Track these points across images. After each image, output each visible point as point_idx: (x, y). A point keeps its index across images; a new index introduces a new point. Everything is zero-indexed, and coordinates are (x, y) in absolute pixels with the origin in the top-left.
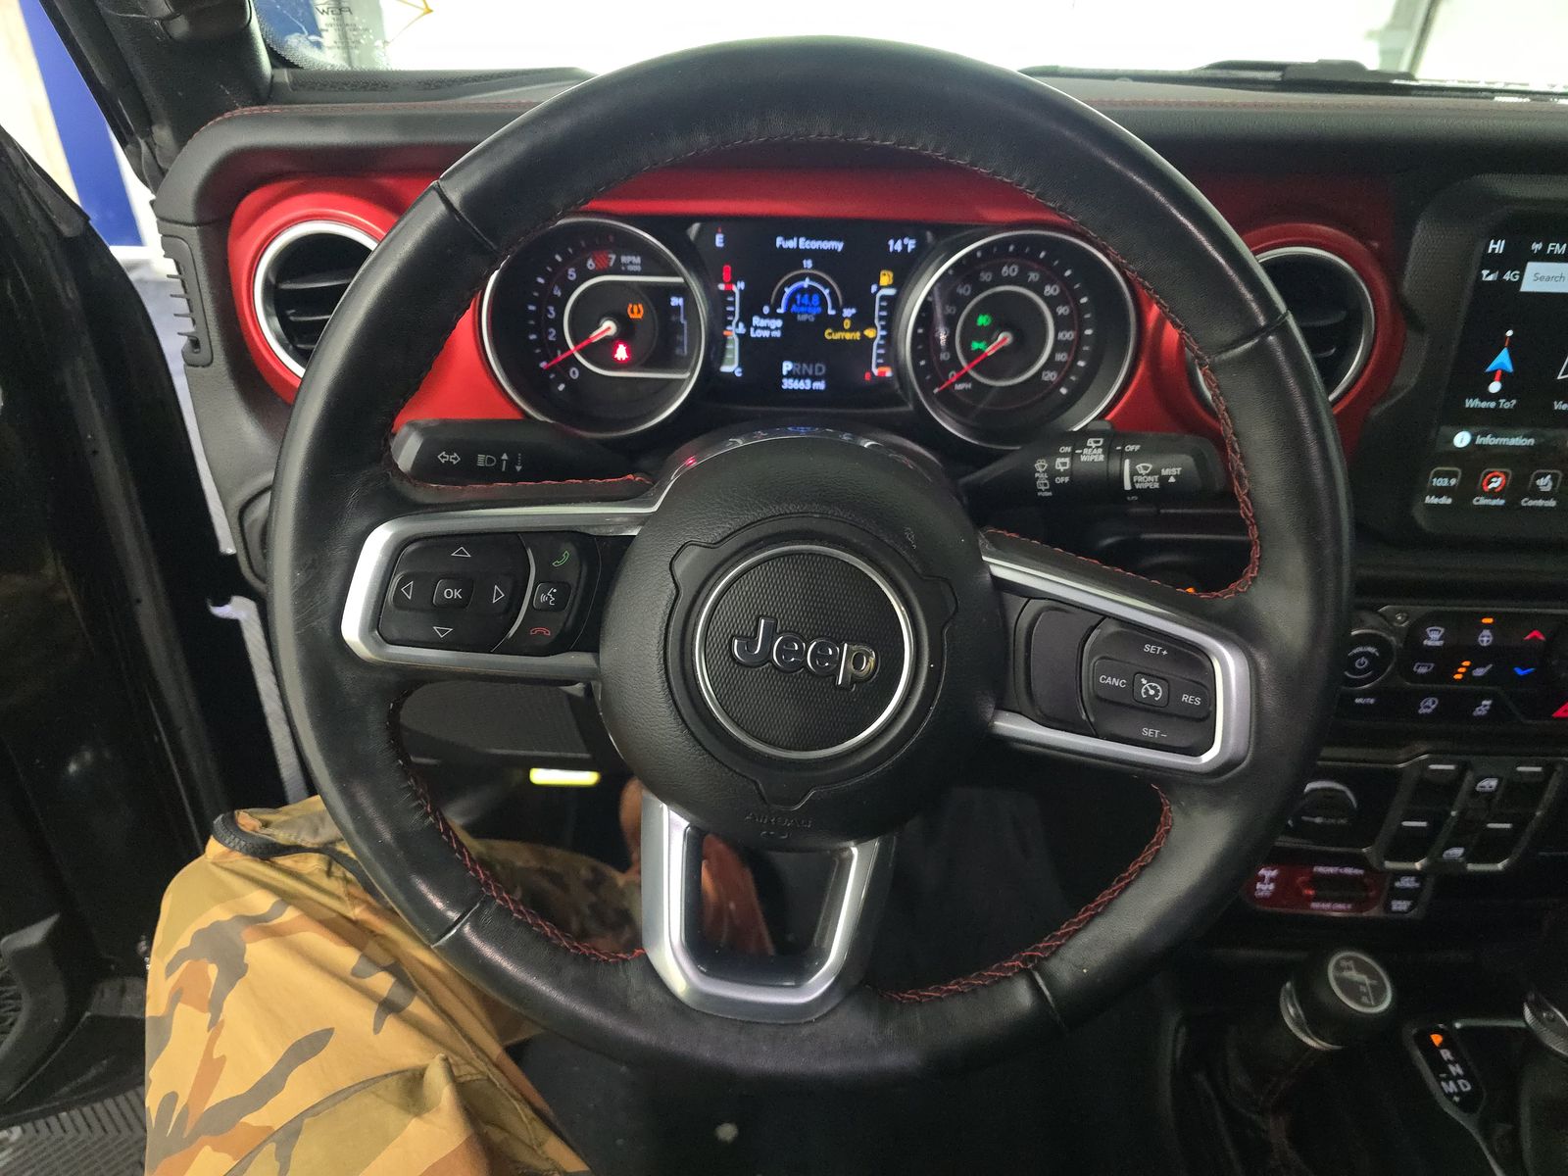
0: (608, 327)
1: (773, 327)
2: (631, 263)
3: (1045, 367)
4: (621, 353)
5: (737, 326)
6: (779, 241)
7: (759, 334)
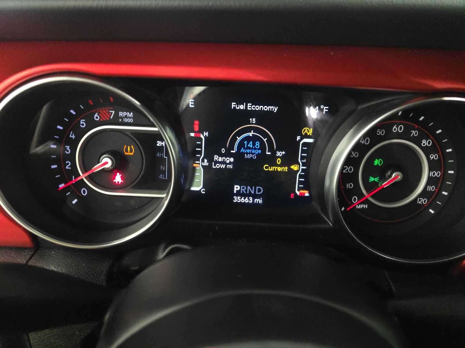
0: (107, 162)
1: (228, 162)
2: (126, 117)
3: (421, 195)
4: (118, 179)
5: (203, 161)
6: (233, 105)
7: (218, 166)
